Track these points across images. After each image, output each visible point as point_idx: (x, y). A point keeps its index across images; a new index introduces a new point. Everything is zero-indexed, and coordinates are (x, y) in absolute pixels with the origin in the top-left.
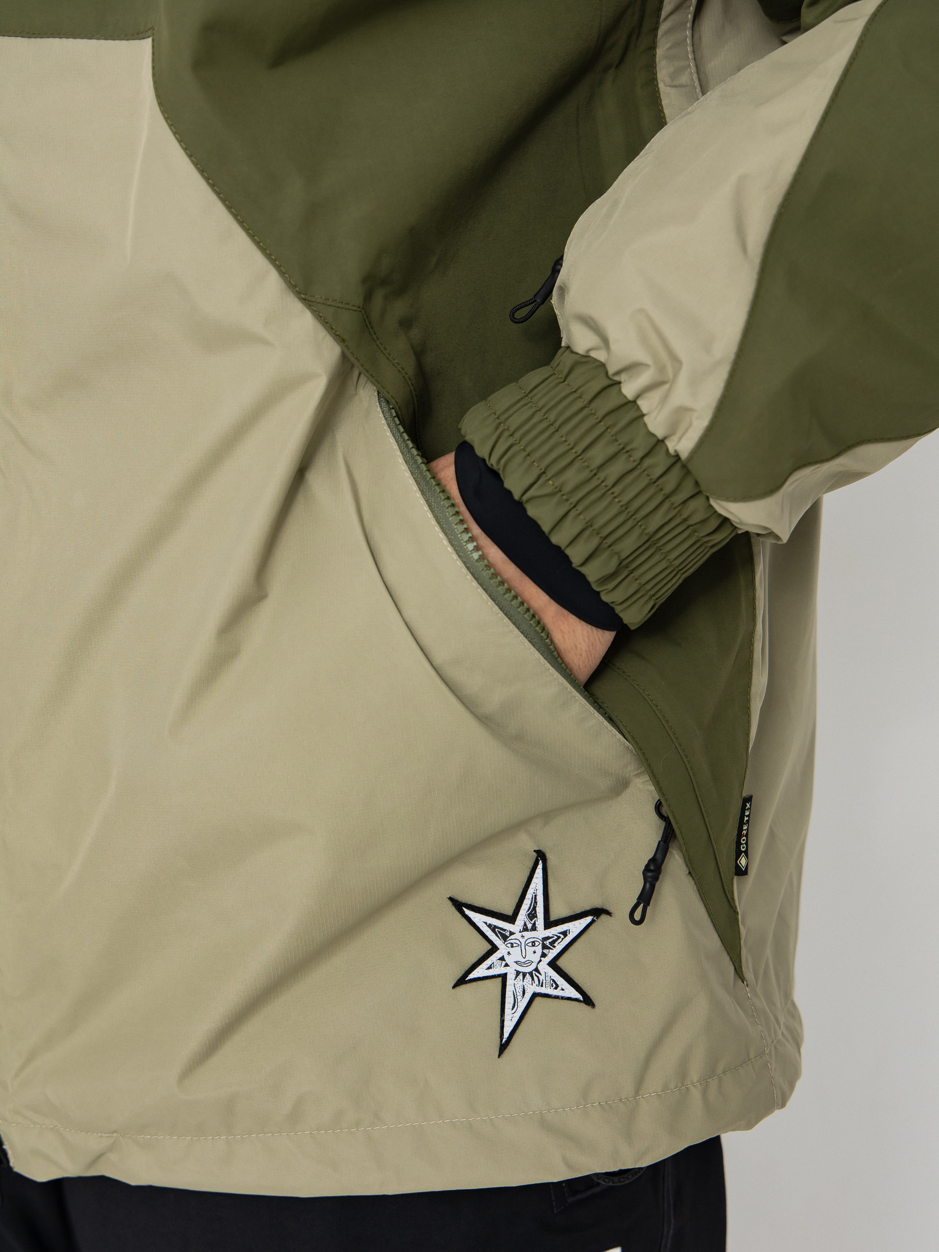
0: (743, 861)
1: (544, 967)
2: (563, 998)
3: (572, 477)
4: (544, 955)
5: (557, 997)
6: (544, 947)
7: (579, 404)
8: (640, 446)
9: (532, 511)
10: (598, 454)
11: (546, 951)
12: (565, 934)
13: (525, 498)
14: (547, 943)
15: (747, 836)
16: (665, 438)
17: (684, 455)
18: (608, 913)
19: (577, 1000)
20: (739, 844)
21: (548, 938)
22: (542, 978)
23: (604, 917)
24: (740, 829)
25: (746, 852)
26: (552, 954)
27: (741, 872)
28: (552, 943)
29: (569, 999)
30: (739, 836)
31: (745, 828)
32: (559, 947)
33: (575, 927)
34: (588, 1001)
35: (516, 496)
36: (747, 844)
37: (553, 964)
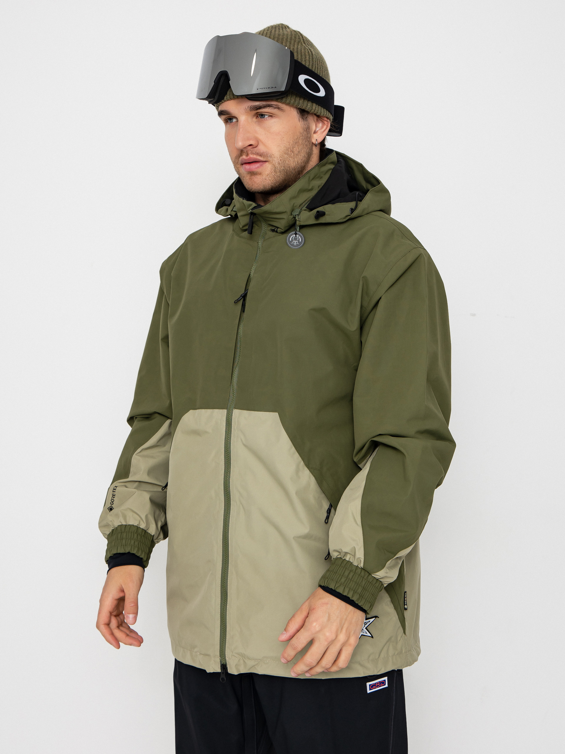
0: (406, 607)
1: (364, 629)
2: (368, 636)
3: (343, 580)
4: (365, 626)
5: (366, 636)
6: (365, 624)
7: (339, 566)
8: (354, 569)
9: (338, 590)
10: (346, 573)
11: (365, 625)
12: (369, 621)
13: (335, 588)
14: (366, 623)
15: (406, 601)
16: (358, 565)
17: (362, 567)
18: (378, 617)
19: (370, 636)
20: (404, 602)
21: (366, 622)
22: (364, 631)
23: (377, 618)
24: (404, 599)
25: (406, 604)
26: (366, 626)
27: (406, 609)
28: (366, 624)
29: (369, 636)
30: (404, 601)
31: (406, 599)
32: (368, 624)
33: (371, 620)
34: (372, 637)
35: (333, 589)
36: (406, 602)
37: (366, 628)
